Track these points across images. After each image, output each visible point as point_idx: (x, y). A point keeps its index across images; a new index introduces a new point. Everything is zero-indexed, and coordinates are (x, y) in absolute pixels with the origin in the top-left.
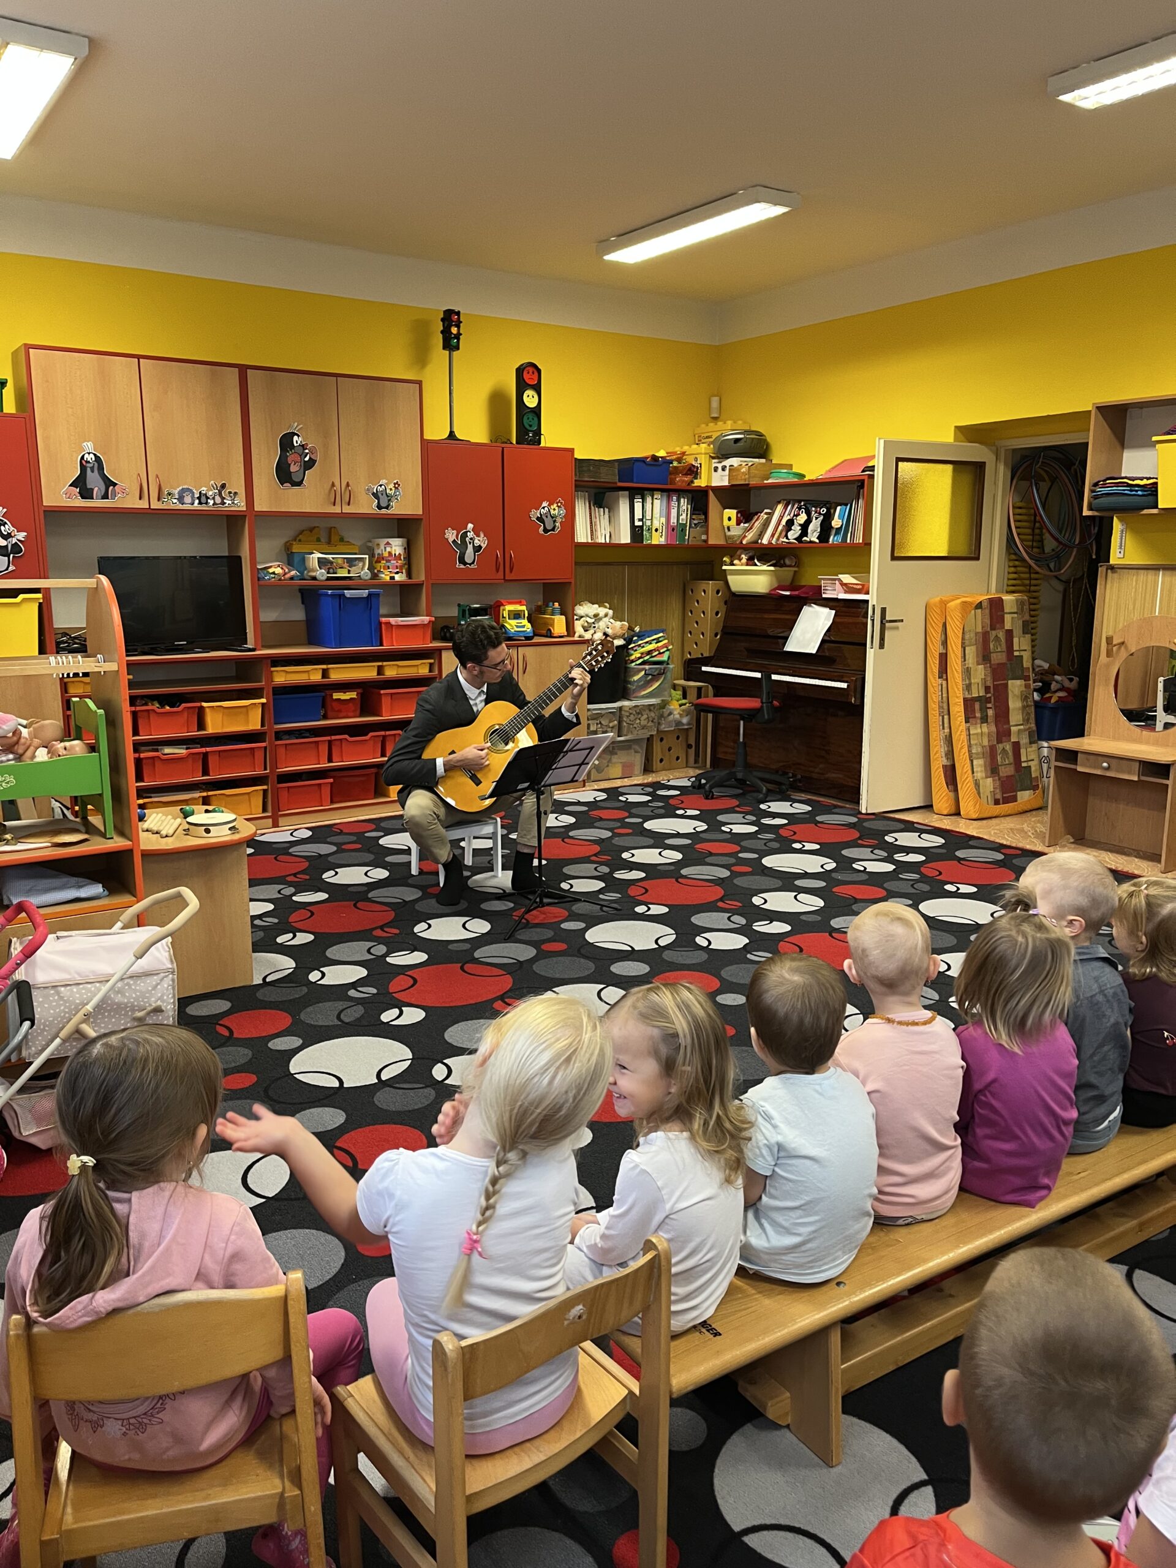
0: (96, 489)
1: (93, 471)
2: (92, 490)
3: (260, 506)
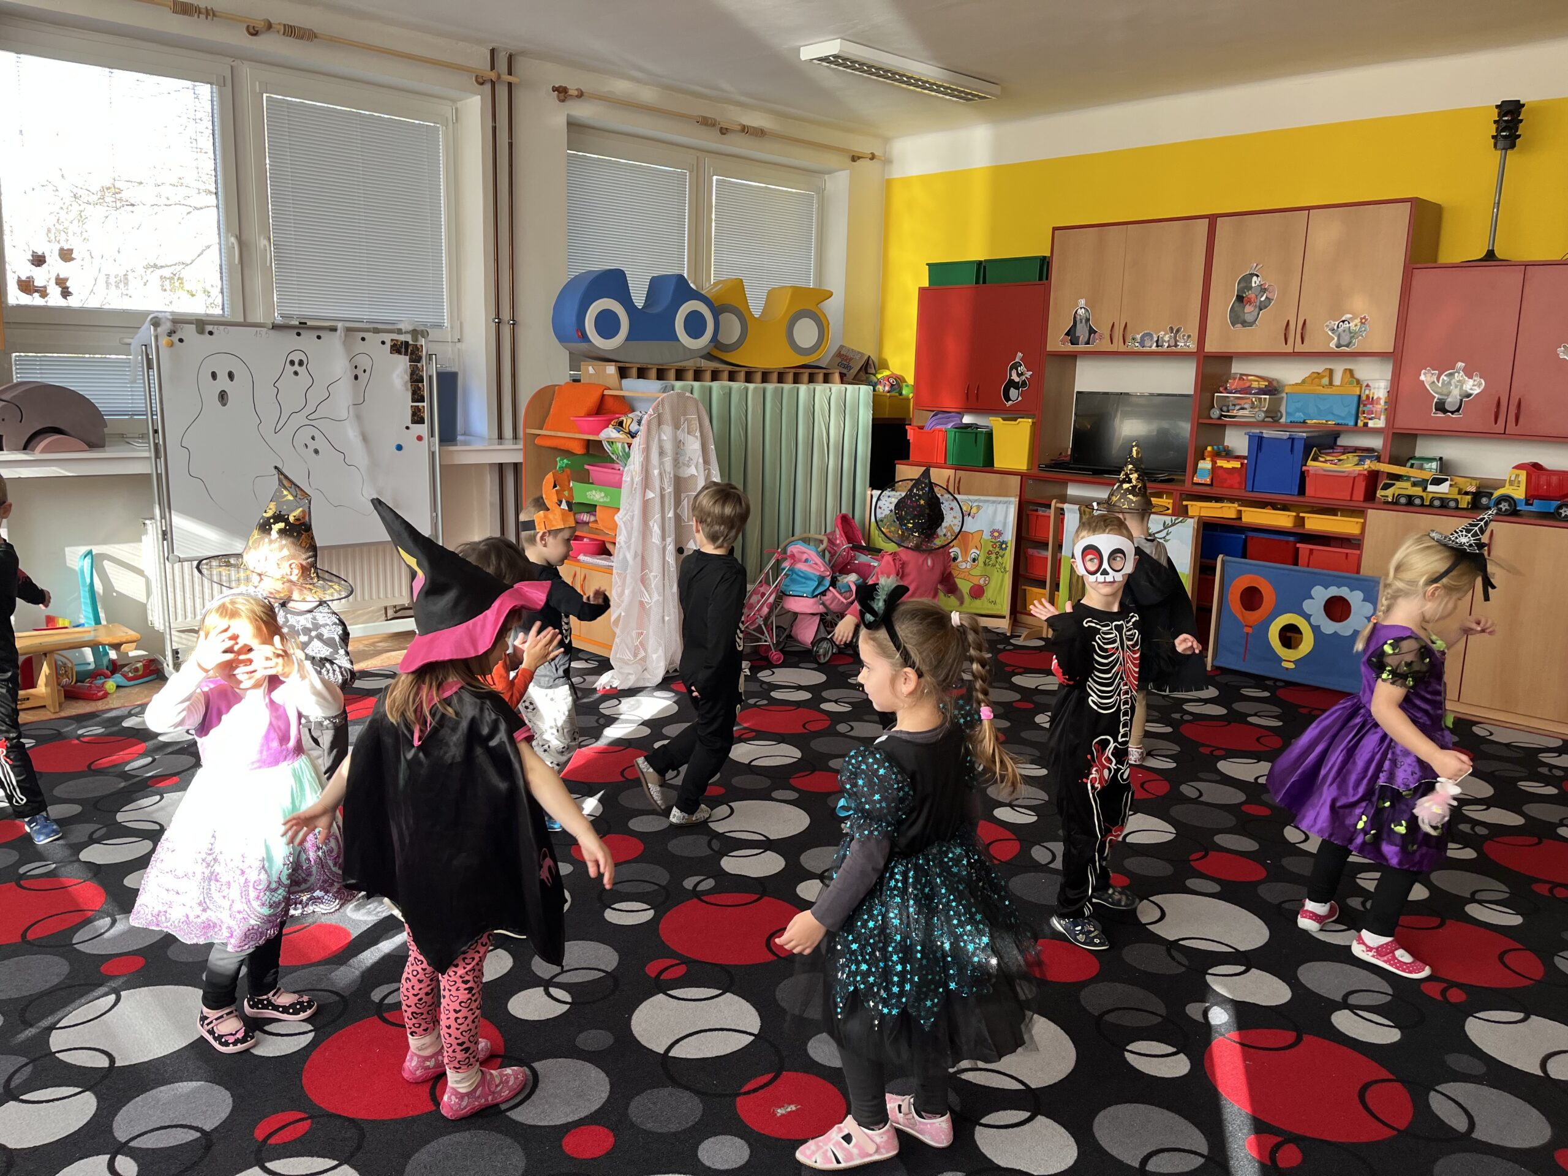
0: (1082, 337)
1: (1081, 322)
2: (1079, 337)
3: (1210, 347)
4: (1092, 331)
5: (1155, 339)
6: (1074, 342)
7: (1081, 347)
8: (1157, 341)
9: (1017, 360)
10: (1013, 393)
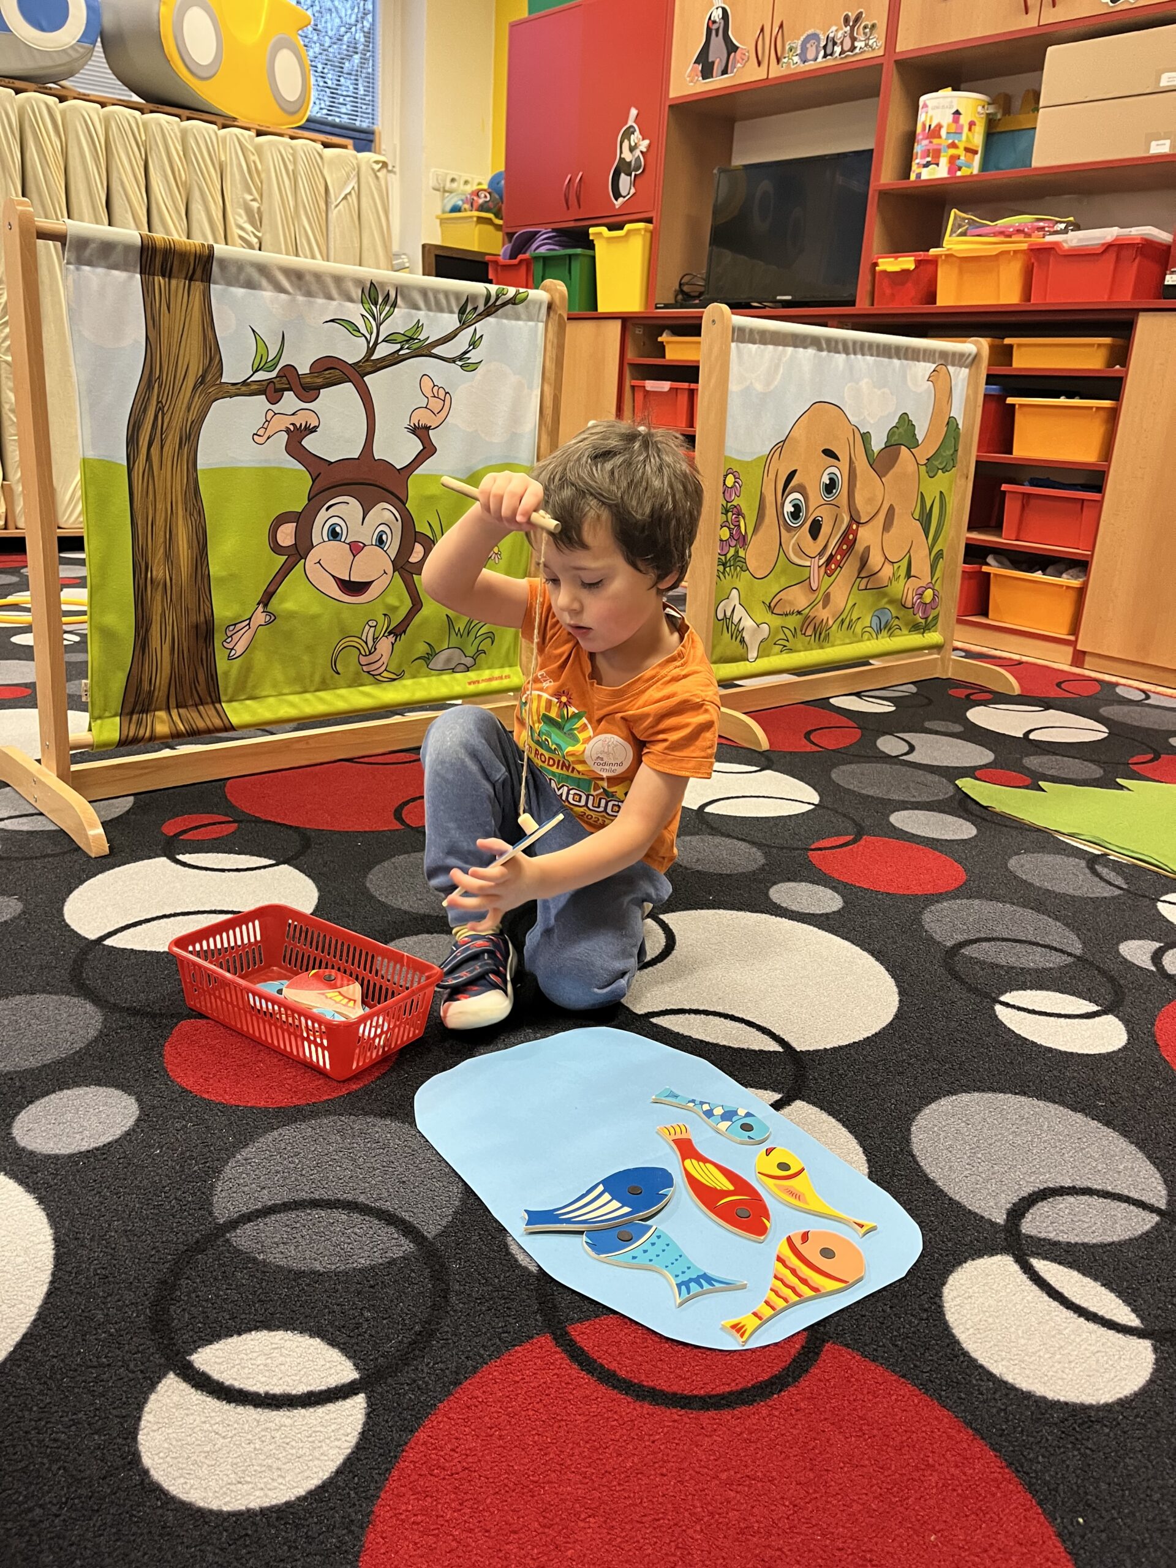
0: (717, 61)
1: (717, 35)
2: (713, 63)
3: (906, 44)
4: (732, 48)
5: (823, 43)
6: (707, 73)
7: (718, 82)
8: (825, 47)
9: (631, 122)
10: (625, 181)
